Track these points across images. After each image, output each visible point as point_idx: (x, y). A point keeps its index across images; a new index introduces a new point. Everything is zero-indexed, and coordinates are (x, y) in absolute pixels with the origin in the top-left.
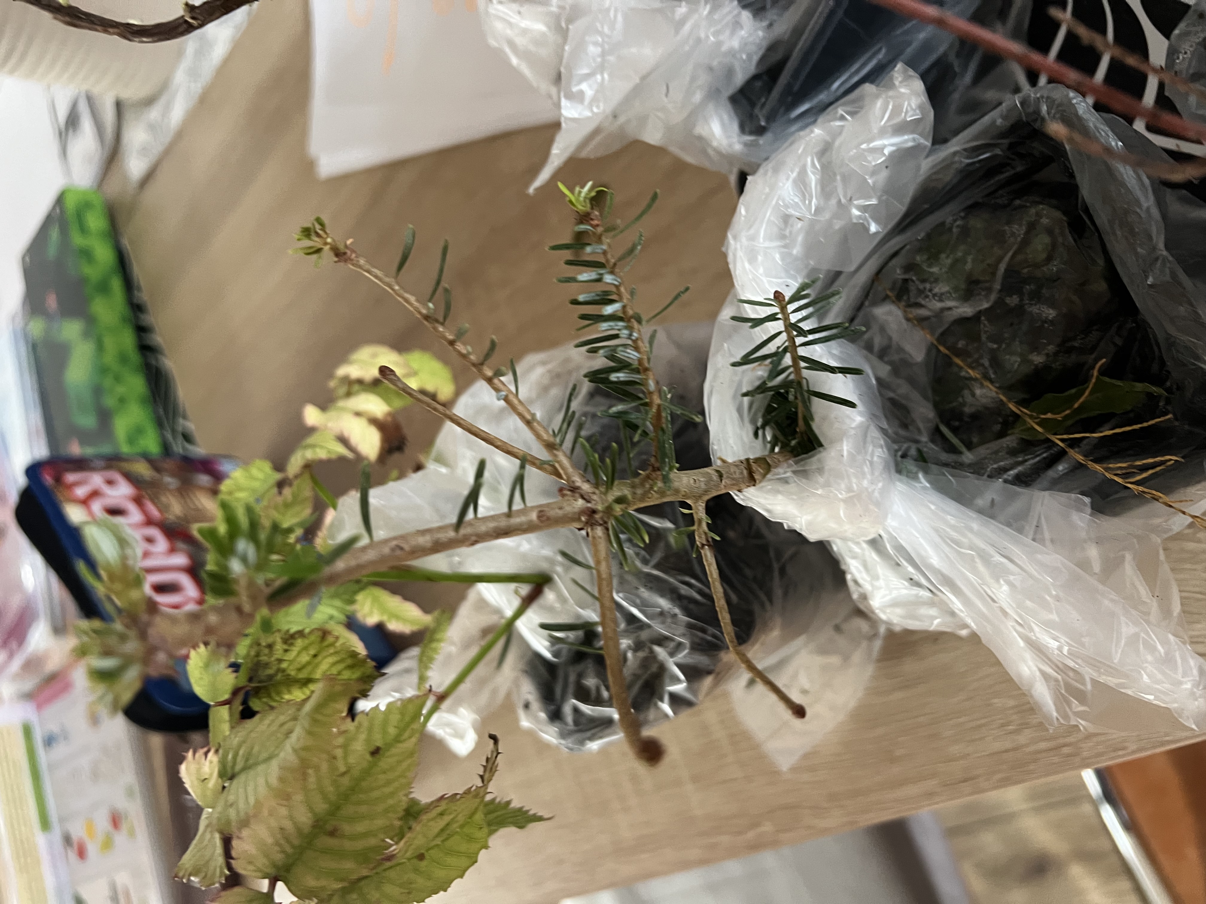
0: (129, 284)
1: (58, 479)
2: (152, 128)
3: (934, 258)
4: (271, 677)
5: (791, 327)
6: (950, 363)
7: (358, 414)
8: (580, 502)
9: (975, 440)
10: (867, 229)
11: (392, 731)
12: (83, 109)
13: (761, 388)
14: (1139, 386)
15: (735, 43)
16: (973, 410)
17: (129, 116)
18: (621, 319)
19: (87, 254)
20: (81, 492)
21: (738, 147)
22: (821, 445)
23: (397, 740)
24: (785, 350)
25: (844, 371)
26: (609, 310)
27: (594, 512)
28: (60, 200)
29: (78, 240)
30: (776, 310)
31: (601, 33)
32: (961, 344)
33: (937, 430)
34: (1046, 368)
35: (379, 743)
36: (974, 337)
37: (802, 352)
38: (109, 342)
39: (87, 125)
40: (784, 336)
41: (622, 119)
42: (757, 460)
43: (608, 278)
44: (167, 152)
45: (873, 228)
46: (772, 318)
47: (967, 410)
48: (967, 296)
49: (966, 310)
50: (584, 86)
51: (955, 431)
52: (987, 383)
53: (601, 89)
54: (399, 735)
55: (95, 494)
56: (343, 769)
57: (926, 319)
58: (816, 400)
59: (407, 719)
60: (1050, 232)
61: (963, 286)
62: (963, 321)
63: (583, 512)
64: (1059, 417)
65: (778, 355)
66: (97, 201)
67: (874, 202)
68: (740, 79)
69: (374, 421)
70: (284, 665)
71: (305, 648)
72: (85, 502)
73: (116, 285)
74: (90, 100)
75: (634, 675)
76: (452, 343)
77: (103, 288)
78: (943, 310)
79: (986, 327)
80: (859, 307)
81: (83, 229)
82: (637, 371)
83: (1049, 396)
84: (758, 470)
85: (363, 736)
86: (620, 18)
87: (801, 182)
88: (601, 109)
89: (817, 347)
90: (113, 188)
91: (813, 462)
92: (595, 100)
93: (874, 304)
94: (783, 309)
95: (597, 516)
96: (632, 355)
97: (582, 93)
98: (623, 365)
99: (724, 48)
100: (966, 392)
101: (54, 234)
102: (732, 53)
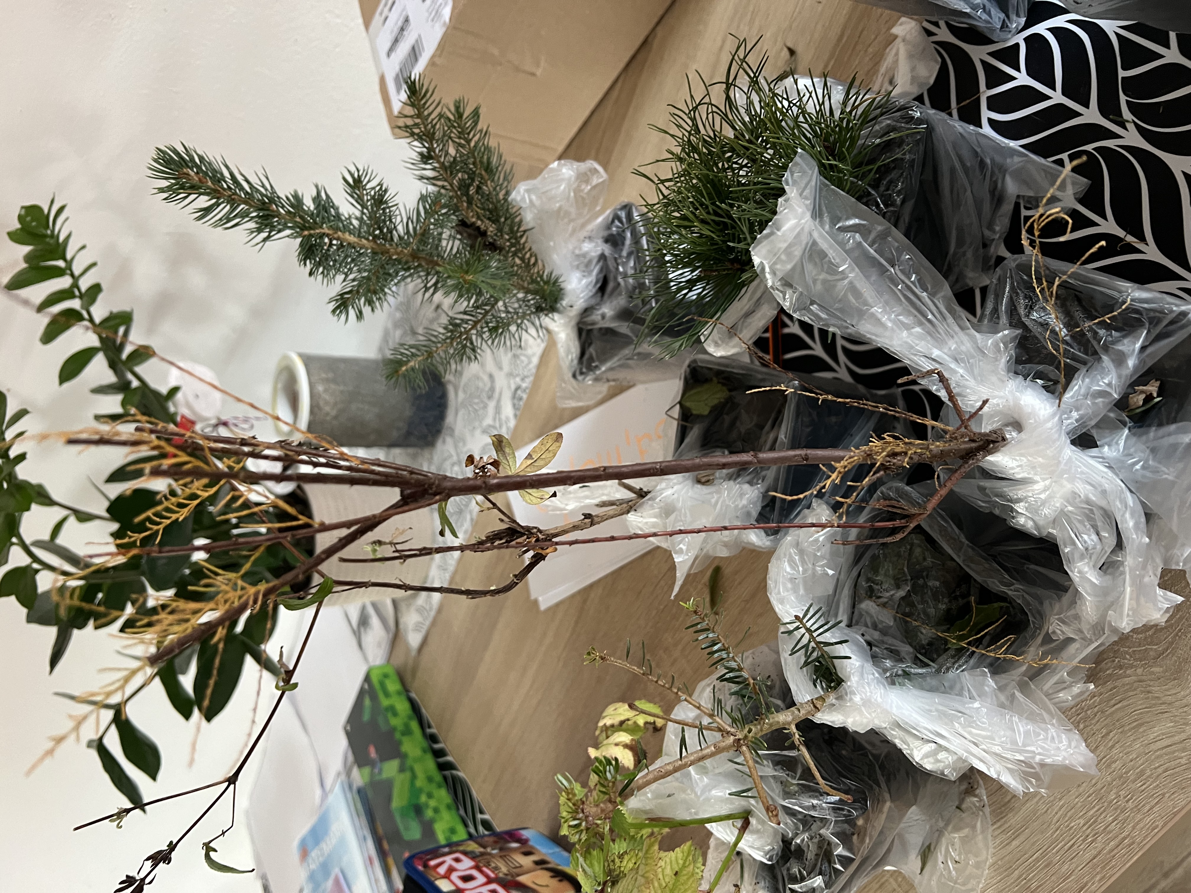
0: (423, 724)
1: (426, 866)
2: (420, 610)
3: (876, 572)
4: (618, 875)
5: (808, 630)
6: (906, 622)
7: (617, 745)
8: (732, 738)
9: (935, 656)
10: (828, 574)
11: (681, 862)
12: (371, 611)
13: (806, 664)
14: (996, 605)
15: (744, 502)
16: (927, 641)
17: (403, 607)
18: (724, 650)
19: (392, 710)
20: (442, 870)
21: (768, 543)
22: (843, 681)
23: (684, 866)
24: (809, 641)
25: (840, 643)
26: (716, 648)
27: (739, 740)
28: (367, 679)
29: (385, 702)
30: (798, 624)
31: (681, 521)
32: (907, 610)
33: (916, 657)
34: (948, 610)
35: (677, 869)
36: (912, 605)
37: (819, 639)
38: (419, 769)
39: (375, 621)
40: (807, 636)
41: (705, 550)
42: (817, 699)
43: (711, 635)
44: (434, 623)
45: (831, 572)
46: (797, 628)
47: (924, 642)
48: (898, 587)
49: (901, 593)
50: (681, 546)
51: (924, 655)
52: (925, 626)
53: (689, 545)
54: (684, 863)
55: (451, 870)
56: (664, 885)
57: (886, 603)
58: (834, 660)
59: (685, 854)
60: (920, 546)
61: (892, 582)
62: (903, 598)
63: (734, 741)
64: (965, 632)
65: (806, 646)
66: (390, 670)
67: (825, 561)
68: (755, 514)
69: (626, 746)
70: (622, 869)
71: (630, 859)
72: (447, 876)
73: (414, 725)
74: (374, 605)
75: (816, 855)
76: (657, 682)
77: (407, 732)
78: (892, 596)
79: (914, 598)
80: (854, 606)
81: (387, 695)
82: (738, 670)
83: (958, 622)
84: (818, 704)
85: (669, 867)
86: (688, 512)
87: (791, 561)
88: (692, 555)
89: (827, 634)
90: (399, 659)
91: (841, 690)
92: (688, 550)
93: (861, 602)
94: (801, 622)
95: (742, 742)
96: (733, 665)
97: (681, 549)
98: (731, 670)
99: (740, 506)
100: (919, 634)
101: (367, 702)
102: (744, 507)
